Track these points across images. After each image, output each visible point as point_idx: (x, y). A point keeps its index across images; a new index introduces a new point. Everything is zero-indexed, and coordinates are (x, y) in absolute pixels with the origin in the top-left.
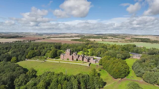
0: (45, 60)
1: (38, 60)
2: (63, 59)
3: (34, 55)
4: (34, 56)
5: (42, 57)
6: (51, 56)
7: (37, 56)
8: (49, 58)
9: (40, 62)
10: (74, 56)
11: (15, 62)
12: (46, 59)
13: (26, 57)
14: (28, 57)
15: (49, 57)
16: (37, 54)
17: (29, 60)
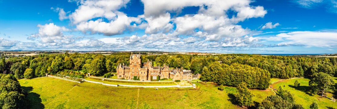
0: (83, 80)
1: (68, 78)
2: (124, 79)
3: (61, 68)
4: (61, 70)
5: (75, 72)
6: (94, 71)
7: (67, 69)
8: (91, 75)
9: (70, 82)
10: (151, 69)
11: (30, 77)
12: (83, 76)
13: (48, 69)
14: (51, 71)
15: (89, 74)
16: (66, 65)
17: (51, 76)
